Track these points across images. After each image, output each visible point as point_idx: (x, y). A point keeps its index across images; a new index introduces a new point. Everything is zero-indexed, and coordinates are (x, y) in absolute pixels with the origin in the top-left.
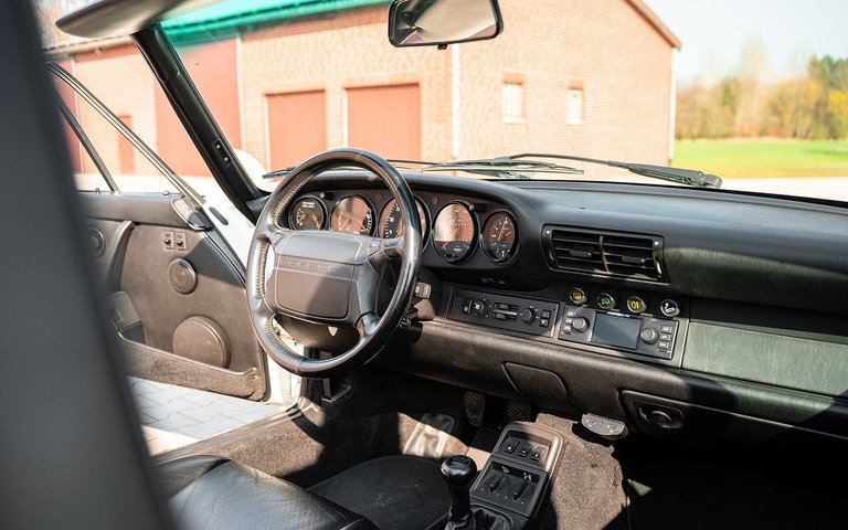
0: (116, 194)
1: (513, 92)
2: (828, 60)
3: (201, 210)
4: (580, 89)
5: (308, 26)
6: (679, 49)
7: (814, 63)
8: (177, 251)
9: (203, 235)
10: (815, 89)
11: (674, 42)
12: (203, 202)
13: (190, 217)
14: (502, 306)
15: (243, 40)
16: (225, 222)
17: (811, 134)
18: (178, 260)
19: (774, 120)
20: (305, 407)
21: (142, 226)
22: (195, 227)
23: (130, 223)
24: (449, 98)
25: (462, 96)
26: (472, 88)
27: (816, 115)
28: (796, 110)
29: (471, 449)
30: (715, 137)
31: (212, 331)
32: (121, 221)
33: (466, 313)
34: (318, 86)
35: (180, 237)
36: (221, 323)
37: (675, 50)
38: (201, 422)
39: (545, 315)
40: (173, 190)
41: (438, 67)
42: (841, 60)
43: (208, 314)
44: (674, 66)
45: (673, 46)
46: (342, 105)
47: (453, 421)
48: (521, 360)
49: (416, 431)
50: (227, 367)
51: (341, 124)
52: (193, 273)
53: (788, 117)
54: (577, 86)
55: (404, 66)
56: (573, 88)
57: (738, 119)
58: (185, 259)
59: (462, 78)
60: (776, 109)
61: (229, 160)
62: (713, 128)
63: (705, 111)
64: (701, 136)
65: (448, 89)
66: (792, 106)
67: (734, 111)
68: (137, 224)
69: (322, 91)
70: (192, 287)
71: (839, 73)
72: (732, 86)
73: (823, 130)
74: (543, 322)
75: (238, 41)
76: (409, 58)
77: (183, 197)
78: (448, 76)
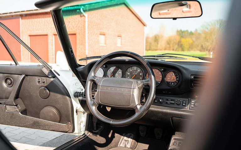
0: (18, 65)
1: (102, 37)
2: (181, 30)
3: (51, 71)
4: (121, 37)
5: (42, 16)
6: (146, 26)
7: (178, 31)
8: (42, 84)
9: (52, 79)
10: (178, 38)
11: (145, 25)
12: (52, 68)
13: (48, 73)
14: (169, 100)
15: (22, 19)
16: (59, 75)
17: (177, 50)
18: (43, 87)
19: (168, 46)
20: (87, 134)
21: (29, 77)
22: (50, 76)
23: (24, 75)
24: (85, 38)
25: (88, 38)
26: (91, 36)
27: (178, 45)
28: (173, 44)
29: (139, 143)
30: (153, 50)
31: (55, 111)
32: (21, 75)
33: (156, 102)
34: (45, 34)
35: (44, 80)
36: (58, 108)
37: (145, 27)
38: (33, 140)
39: (184, 102)
40: (41, 64)
41: (81, 30)
42: (184, 31)
43: (53, 105)
44: (145, 31)
45: (144, 25)
46: (53, 39)
47: (133, 135)
48: (179, 117)
49: (121, 139)
50: (59, 122)
51: (53, 45)
52: (48, 92)
53: (171, 45)
54: (120, 35)
55: (71, 29)
56: (119, 36)
57: (159, 45)
58: (46, 87)
59: (88, 33)
60: (168, 43)
61: (73, 55)
62: (153, 48)
63: (150, 43)
64: (149, 50)
65: (84, 36)
66: (172, 42)
67: (158, 44)
68: (27, 75)
69: (47, 35)
70: (48, 96)
71: (184, 34)
72: (157, 37)
73: (180, 49)
74: (184, 104)
75: (20, 19)
76: (73, 27)
77: (45, 67)
78: (84, 32)
